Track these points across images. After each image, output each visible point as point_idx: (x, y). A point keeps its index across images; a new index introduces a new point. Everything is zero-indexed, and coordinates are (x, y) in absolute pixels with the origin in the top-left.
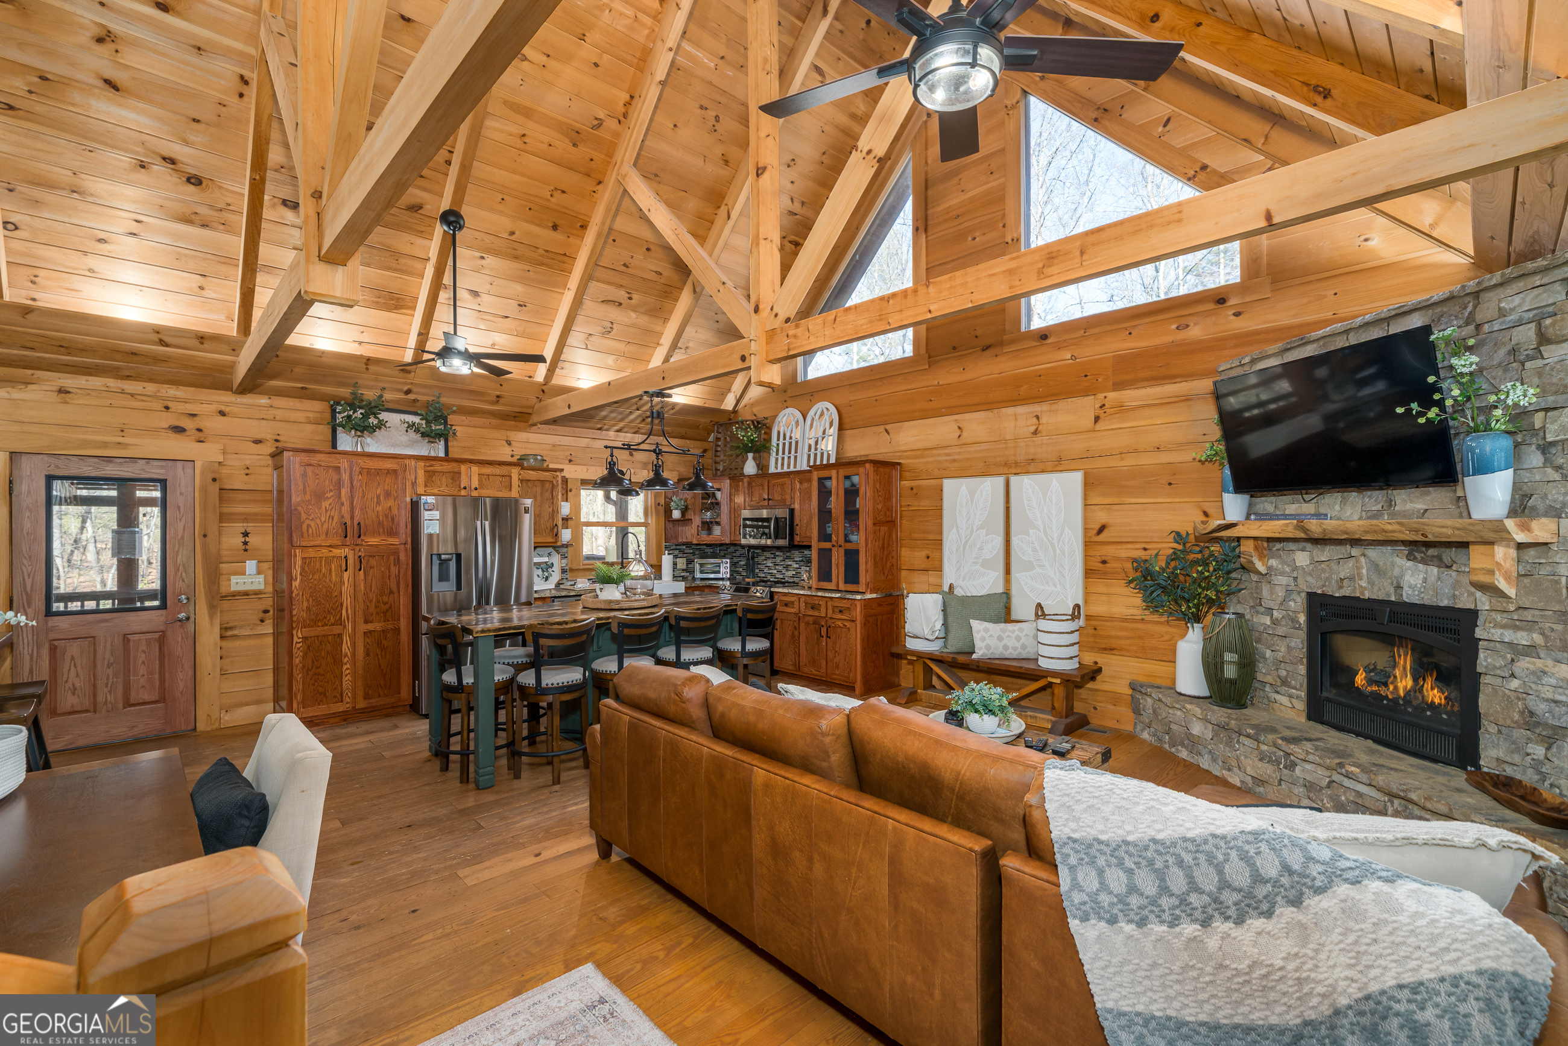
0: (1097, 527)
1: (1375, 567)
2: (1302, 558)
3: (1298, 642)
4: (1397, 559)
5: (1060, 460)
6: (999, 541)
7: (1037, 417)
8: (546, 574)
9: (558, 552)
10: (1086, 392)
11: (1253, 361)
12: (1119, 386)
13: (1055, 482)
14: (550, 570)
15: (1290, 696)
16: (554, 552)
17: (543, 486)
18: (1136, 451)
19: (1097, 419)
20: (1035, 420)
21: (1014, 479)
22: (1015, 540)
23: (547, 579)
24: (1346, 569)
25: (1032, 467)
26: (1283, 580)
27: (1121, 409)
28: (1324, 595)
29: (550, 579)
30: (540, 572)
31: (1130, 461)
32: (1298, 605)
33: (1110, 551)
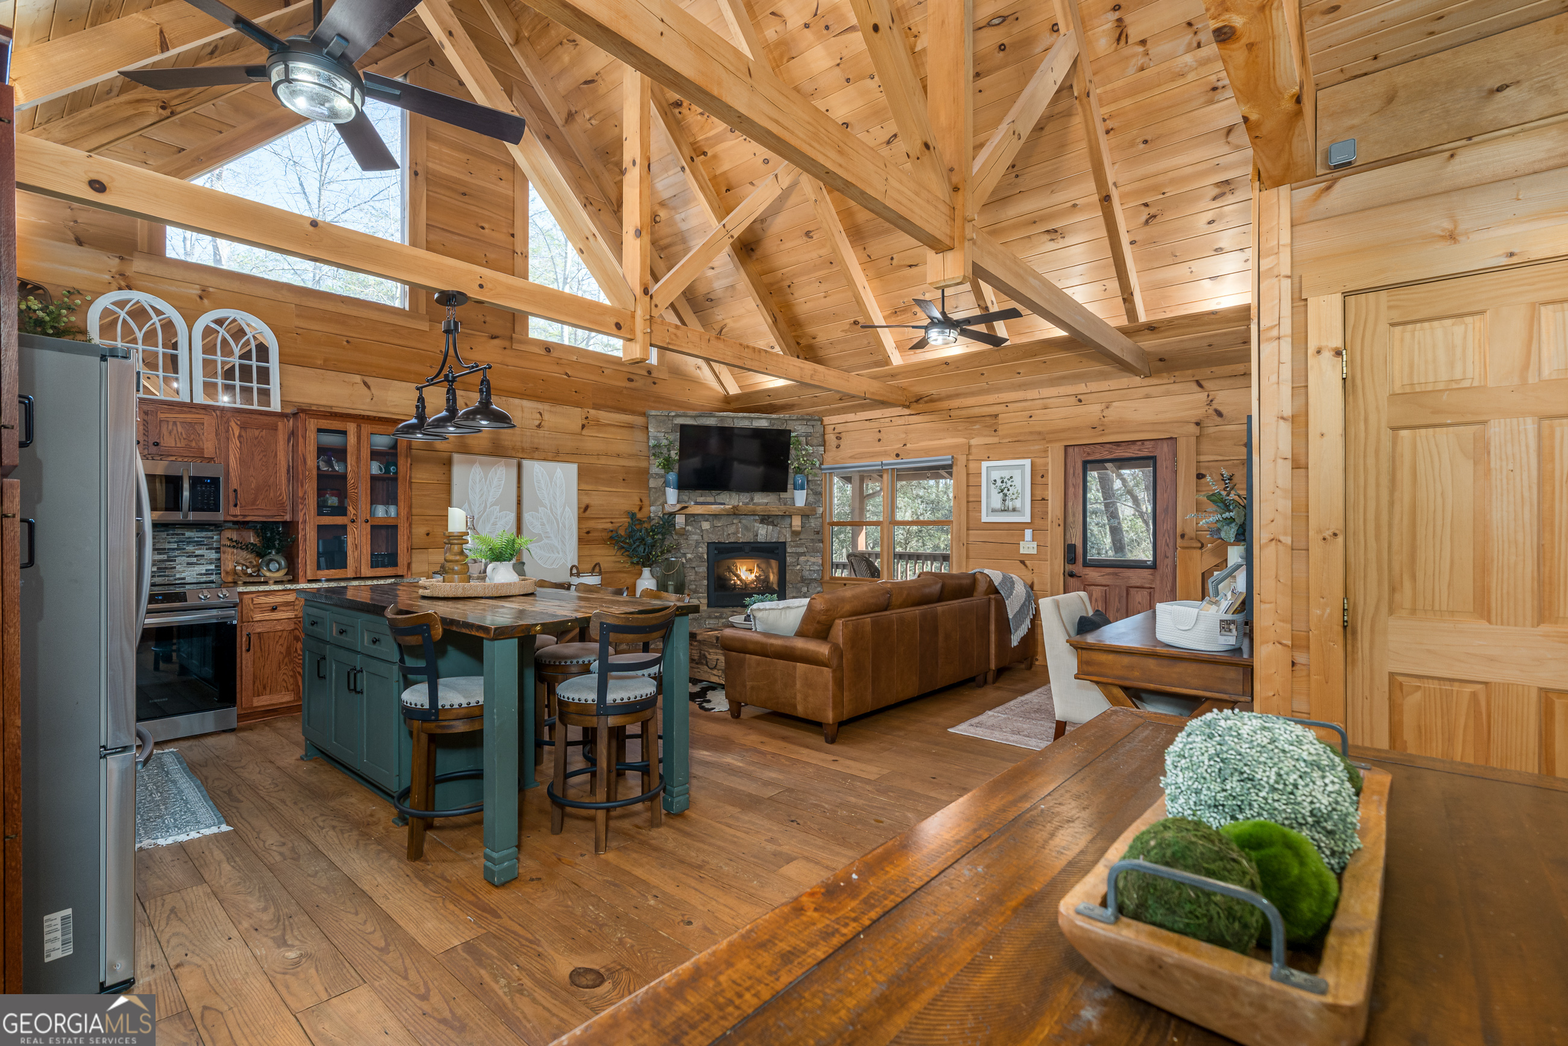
0: (583, 506)
1: (746, 528)
2: (706, 525)
3: (703, 569)
4: (757, 524)
5: (558, 453)
6: (512, 516)
7: (541, 414)
10: (577, 405)
11: (677, 416)
12: (597, 407)
13: (559, 470)
15: (698, 598)
18: (606, 455)
19: (583, 426)
20: (538, 416)
21: (526, 463)
22: (527, 517)
24: (732, 529)
25: (536, 455)
26: (695, 537)
27: (599, 424)
28: (719, 543)
31: (603, 461)
32: (703, 550)
33: (591, 524)
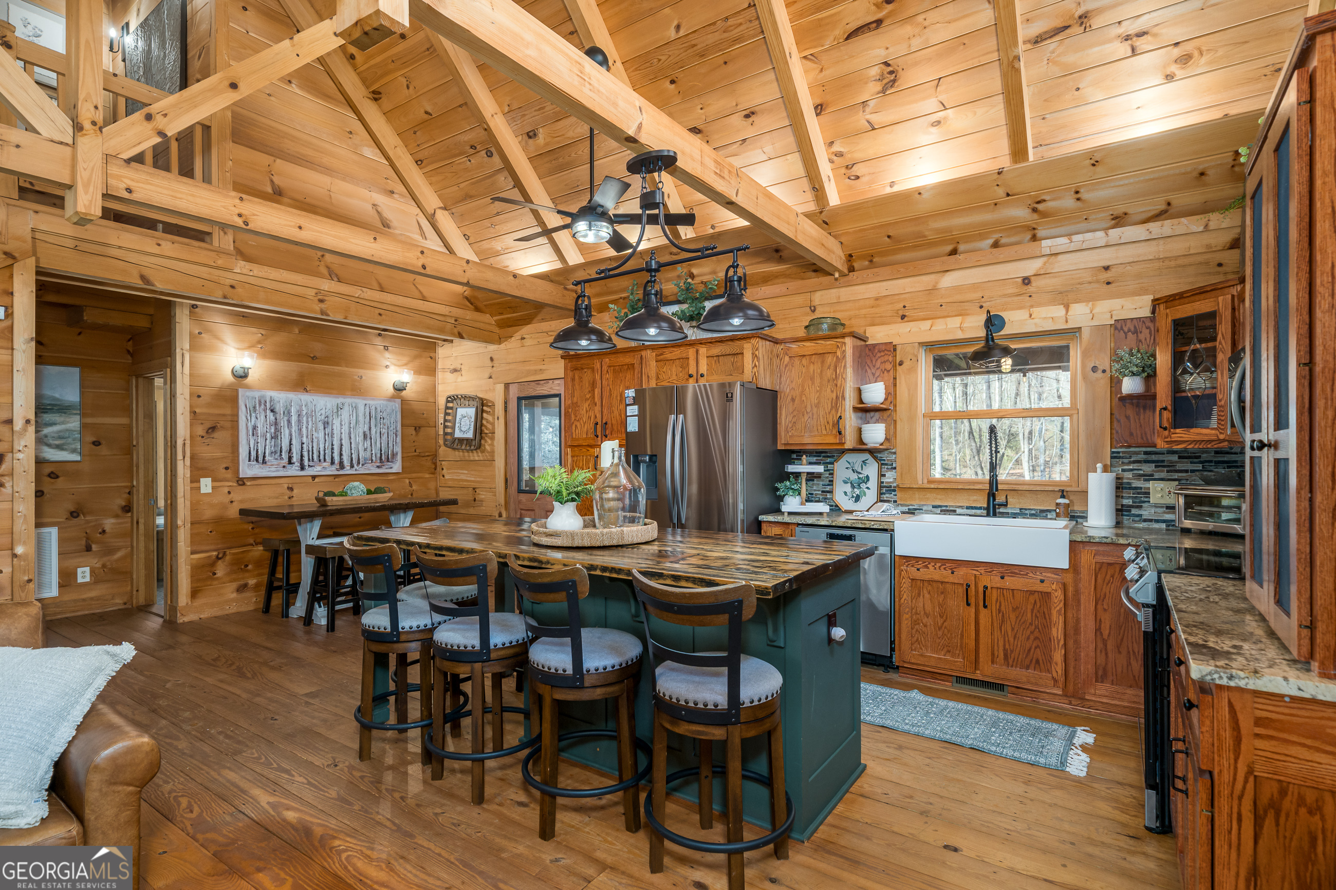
8: (857, 491)
9: (875, 458)
14: (863, 486)
16: (871, 460)
17: (823, 362)
23: (857, 499)
29: (863, 499)
30: (848, 488)
